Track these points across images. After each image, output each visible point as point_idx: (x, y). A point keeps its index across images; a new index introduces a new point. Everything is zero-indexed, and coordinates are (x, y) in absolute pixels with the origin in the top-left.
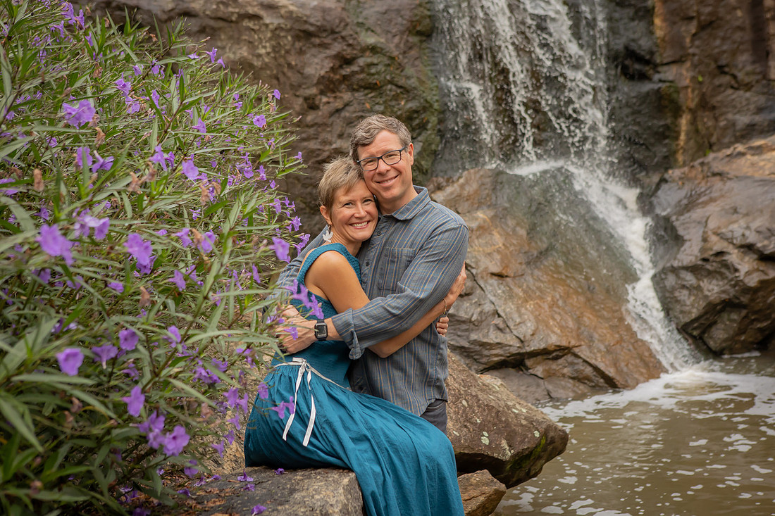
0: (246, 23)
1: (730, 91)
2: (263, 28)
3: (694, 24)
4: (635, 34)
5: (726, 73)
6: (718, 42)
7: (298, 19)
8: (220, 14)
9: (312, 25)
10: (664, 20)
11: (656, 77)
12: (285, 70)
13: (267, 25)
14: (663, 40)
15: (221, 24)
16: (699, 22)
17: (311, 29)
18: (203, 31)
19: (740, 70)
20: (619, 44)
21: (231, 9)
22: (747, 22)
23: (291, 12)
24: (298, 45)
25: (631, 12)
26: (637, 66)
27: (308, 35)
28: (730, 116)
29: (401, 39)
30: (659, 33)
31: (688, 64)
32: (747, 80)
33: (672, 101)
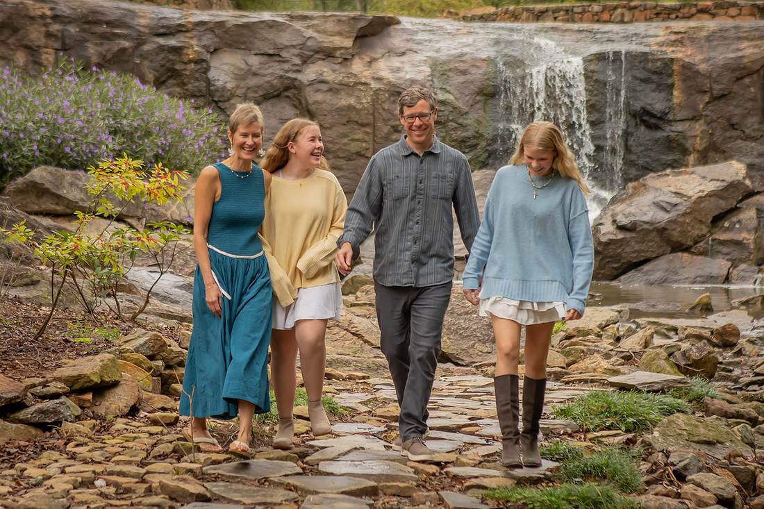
0: (359, 87)
1: (739, 141)
2: (369, 90)
3: (707, 96)
4: (656, 102)
5: (737, 129)
6: (731, 108)
7: (394, 85)
8: (343, 82)
10: (683, 92)
11: (668, 128)
12: (381, 111)
13: (371, 88)
14: (679, 105)
15: (343, 87)
16: (712, 94)
18: (330, 90)
19: (748, 128)
20: (637, 106)
21: (351, 80)
22: (759, 96)
23: (390, 82)
24: (392, 99)
25: (653, 86)
26: (653, 121)
29: (471, 98)
30: (676, 101)
31: (702, 121)
32: (753, 134)
33: (680, 144)
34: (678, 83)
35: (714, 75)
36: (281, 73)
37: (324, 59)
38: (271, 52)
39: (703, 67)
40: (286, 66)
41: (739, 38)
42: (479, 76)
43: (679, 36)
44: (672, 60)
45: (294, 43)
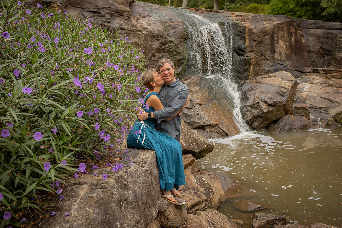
0: (138, 32)
1: (264, 61)
2: (142, 34)
3: (256, 42)
4: (240, 43)
5: (263, 56)
6: (262, 48)
7: (152, 32)
8: (131, 30)
9: (155, 34)
10: (248, 41)
11: (245, 55)
12: (147, 45)
13: (143, 33)
14: (248, 46)
15: (131, 32)
16: (257, 42)
17: (155, 35)
18: (126, 33)
19: (267, 56)
20: (236, 46)
21: (134, 28)
22: (270, 43)
23: (150, 30)
24: (151, 39)
25: (240, 37)
26: (240, 52)
27: (154, 37)
28: (263, 67)
29: (179, 39)
30: (247, 44)
31: (254, 53)
32: (269, 58)
33: (249, 62)
34: (247, 37)
35: (258, 34)
36: (102, 23)
37: (119, 17)
38: (95, 10)
39: (255, 30)
40: (104, 19)
41: (262, 20)
42: (181, 30)
43: (243, 17)
44: (246, 27)
45: (106, 6)
